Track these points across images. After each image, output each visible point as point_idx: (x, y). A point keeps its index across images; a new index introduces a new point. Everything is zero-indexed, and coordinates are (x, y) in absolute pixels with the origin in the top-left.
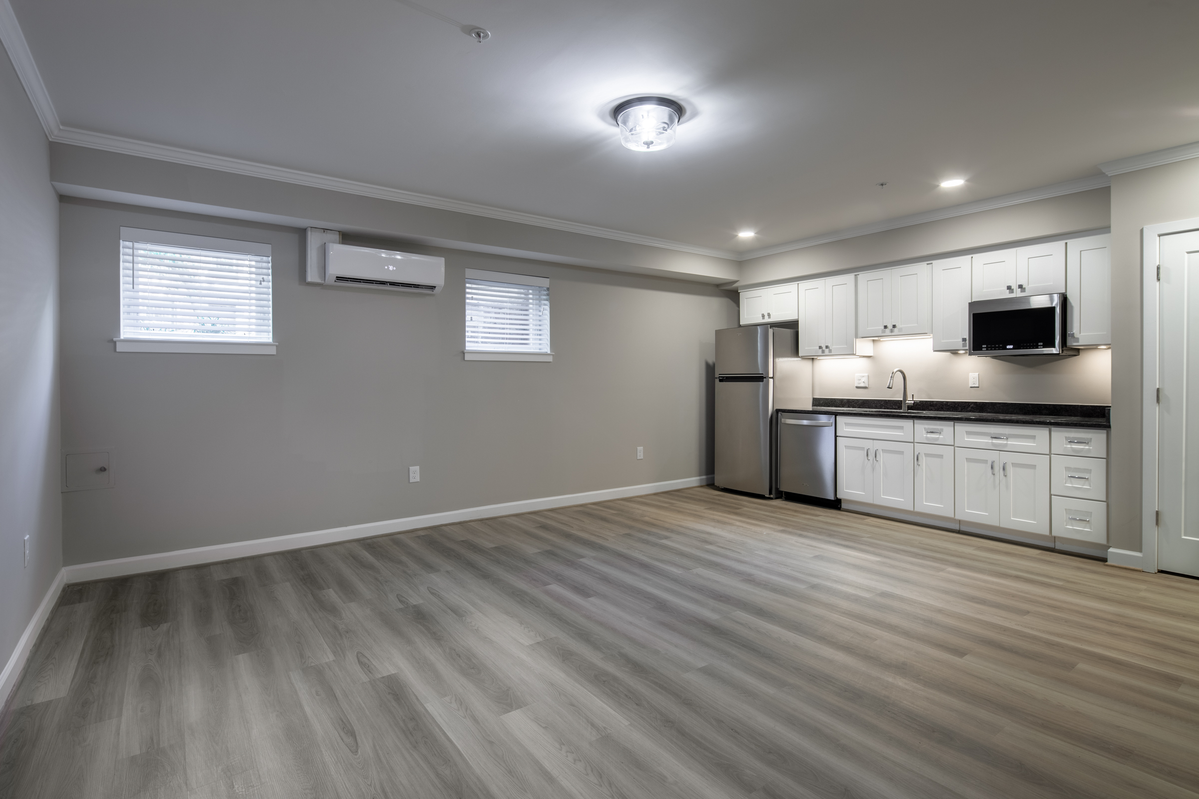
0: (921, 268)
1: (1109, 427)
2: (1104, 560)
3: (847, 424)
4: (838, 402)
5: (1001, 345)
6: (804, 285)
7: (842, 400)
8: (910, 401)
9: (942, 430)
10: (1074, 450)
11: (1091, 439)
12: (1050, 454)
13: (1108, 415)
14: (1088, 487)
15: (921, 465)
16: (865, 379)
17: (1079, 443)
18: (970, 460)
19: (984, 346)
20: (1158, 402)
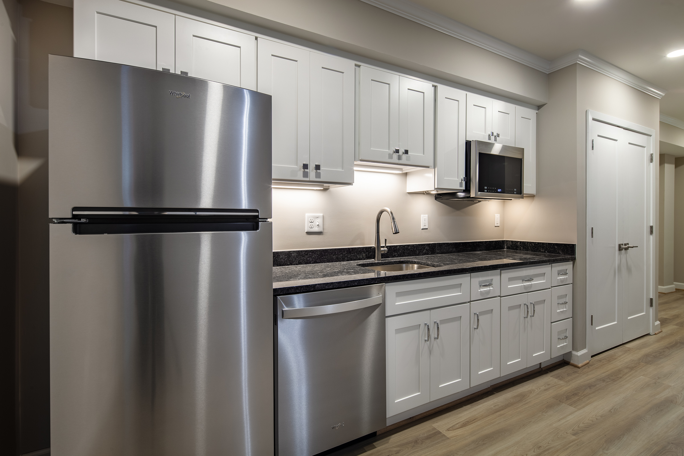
1: (575, 258)
2: (569, 363)
4: (284, 257)
5: (495, 189)
9: (492, 281)
12: (551, 287)
13: (574, 250)
14: (566, 309)
15: (477, 328)
16: (318, 222)
17: (563, 274)
18: (511, 308)
19: (486, 188)
20: (592, 237)
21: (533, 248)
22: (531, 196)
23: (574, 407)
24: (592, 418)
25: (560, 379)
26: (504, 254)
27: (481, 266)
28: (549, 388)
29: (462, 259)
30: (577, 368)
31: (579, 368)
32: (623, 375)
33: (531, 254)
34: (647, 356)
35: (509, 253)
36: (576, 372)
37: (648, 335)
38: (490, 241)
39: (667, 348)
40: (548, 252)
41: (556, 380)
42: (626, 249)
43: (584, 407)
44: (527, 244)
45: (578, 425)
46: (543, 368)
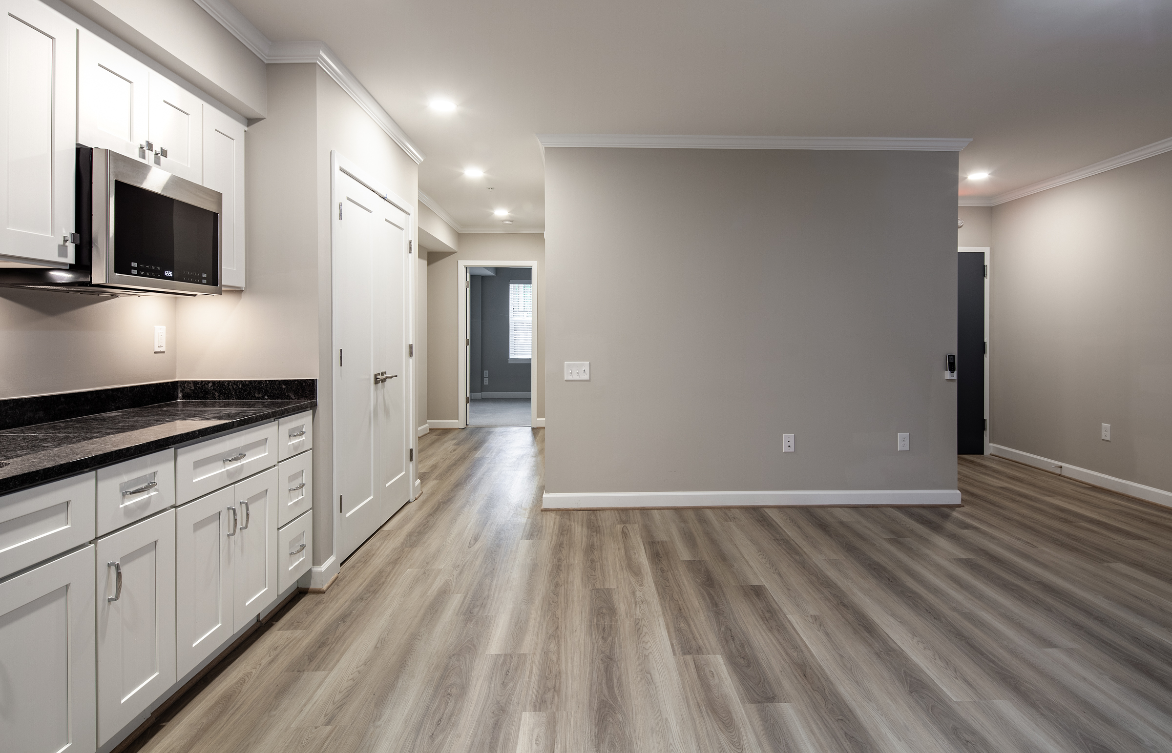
1: (316, 404)
5: (159, 269)
10: (294, 447)
11: (304, 425)
12: (278, 462)
13: (314, 390)
14: (302, 497)
15: (117, 598)
17: (298, 435)
18: (198, 526)
19: (134, 264)
20: (341, 365)
21: (240, 392)
22: (237, 291)
23: (323, 670)
24: (352, 674)
25: (296, 628)
26: (178, 411)
27: (127, 448)
28: (278, 655)
29: (68, 437)
30: (320, 594)
31: (323, 592)
32: (386, 578)
33: (237, 405)
34: (410, 535)
35: (189, 408)
36: (319, 603)
37: (409, 502)
38: (144, 385)
39: (431, 515)
40: (270, 397)
41: (288, 633)
42: (384, 381)
43: (338, 661)
44: (228, 384)
45: (333, 700)
46: (263, 620)
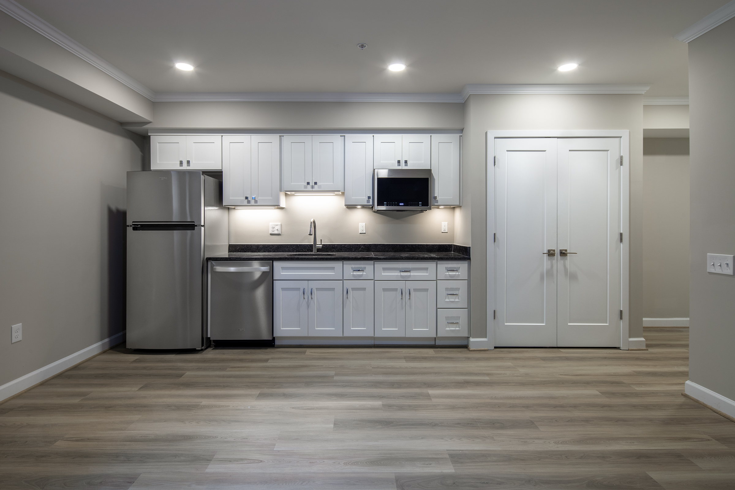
0: (337, 139)
1: (470, 259)
2: (466, 347)
3: (283, 268)
4: (255, 248)
5: (396, 203)
6: (228, 138)
7: (258, 246)
8: (319, 245)
9: (365, 268)
10: (450, 276)
11: (460, 267)
12: (437, 280)
13: (468, 252)
14: (458, 300)
16: (278, 227)
17: (453, 271)
18: (385, 290)
19: (385, 203)
20: (495, 242)
31: (470, 350)
42: (562, 255)
46: (437, 345)
